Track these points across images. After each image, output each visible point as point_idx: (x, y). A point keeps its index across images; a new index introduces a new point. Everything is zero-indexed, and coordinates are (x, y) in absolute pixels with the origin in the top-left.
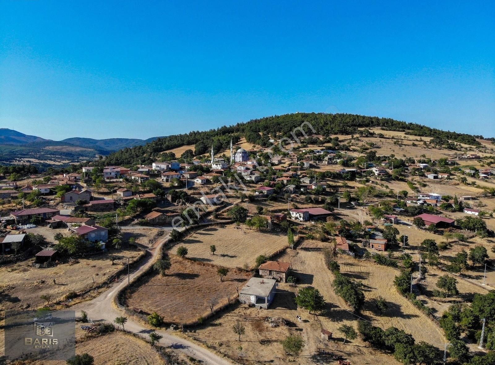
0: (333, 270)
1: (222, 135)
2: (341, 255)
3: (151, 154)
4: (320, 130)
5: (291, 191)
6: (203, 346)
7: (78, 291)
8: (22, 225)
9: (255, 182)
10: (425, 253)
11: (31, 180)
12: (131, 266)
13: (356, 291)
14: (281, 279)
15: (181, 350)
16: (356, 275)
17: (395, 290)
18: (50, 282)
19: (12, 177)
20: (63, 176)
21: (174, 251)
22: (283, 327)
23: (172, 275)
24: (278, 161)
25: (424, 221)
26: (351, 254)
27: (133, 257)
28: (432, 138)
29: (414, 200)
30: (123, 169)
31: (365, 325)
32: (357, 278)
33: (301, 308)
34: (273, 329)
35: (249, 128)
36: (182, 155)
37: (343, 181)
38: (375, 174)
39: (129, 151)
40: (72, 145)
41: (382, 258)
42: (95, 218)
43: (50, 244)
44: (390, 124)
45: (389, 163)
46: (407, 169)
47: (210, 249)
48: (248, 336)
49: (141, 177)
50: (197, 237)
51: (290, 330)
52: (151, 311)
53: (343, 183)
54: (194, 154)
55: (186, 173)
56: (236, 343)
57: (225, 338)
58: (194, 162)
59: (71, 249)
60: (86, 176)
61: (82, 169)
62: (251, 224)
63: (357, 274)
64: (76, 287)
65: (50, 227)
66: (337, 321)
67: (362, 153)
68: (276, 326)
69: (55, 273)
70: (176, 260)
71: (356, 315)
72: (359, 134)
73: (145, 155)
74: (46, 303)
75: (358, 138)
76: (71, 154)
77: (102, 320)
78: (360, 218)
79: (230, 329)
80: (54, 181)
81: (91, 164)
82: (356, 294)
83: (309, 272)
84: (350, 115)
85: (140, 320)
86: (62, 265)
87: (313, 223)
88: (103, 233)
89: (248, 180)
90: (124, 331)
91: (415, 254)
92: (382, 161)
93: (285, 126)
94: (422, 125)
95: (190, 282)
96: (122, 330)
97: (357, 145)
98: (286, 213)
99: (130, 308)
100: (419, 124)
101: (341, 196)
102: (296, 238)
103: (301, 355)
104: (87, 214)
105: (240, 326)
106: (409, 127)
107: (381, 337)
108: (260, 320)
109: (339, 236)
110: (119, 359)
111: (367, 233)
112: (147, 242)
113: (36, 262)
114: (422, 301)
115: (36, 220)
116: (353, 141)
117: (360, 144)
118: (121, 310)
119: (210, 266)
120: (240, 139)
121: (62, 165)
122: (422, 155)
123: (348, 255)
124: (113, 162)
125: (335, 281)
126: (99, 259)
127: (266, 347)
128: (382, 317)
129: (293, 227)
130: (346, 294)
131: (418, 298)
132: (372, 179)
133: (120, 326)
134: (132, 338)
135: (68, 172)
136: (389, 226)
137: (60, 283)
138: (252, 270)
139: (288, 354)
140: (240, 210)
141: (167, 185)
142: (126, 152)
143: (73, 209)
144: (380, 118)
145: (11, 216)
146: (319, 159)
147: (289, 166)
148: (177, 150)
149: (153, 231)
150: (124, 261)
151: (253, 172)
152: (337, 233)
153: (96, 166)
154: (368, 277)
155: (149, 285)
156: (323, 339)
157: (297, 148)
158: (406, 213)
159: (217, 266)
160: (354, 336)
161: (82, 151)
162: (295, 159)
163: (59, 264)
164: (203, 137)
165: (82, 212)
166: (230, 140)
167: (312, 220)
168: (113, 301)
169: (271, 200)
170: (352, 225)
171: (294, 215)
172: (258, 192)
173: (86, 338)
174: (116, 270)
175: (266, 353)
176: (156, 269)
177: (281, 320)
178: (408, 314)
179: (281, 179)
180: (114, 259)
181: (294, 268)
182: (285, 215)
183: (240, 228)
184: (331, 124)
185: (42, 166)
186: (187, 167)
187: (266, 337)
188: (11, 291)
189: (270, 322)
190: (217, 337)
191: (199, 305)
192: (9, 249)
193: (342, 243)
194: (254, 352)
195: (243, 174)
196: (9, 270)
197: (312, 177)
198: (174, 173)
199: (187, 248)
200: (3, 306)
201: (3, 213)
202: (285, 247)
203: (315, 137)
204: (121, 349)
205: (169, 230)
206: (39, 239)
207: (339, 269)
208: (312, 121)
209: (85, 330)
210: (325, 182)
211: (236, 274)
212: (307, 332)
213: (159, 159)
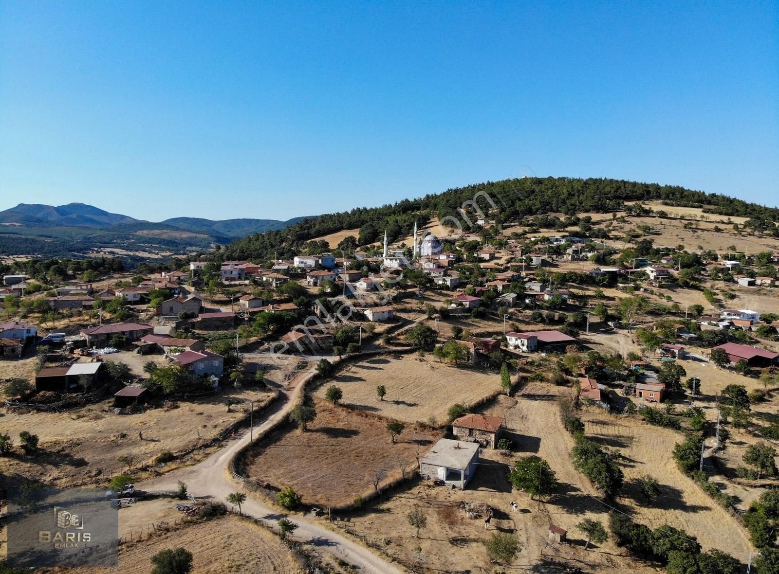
0: (573, 431)
1: (401, 214)
2: (587, 407)
3: (293, 243)
4: (560, 205)
5: (510, 303)
6: (361, 543)
7: (174, 451)
8: (97, 348)
9: (451, 289)
10: (727, 406)
11: (113, 282)
12: (256, 414)
13: (609, 466)
14: (488, 442)
15: (326, 547)
16: (610, 440)
17: (675, 465)
18: (134, 436)
19: (85, 276)
20: (161, 276)
21: (321, 393)
23: (317, 431)
24: (490, 254)
25: (729, 354)
26: (604, 405)
27: (259, 401)
28: (748, 219)
29: (714, 320)
30: (251, 265)
31: (620, 521)
32: (612, 445)
33: (518, 490)
34: (471, 521)
35: (445, 202)
36: (339, 245)
37: (596, 287)
38: (649, 277)
39: (260, 238)
40: (177, 229)
41: (656, 414)
42: (206, 340)
43: (136, 378)
44: (678, 196)
45: (673, 259)
46: (704, 270)
47: (376, 392)
48: (431, 531)
49: (276, 278)
50: (357, 373)
51: (499, 524)
52: (283, 485)
53: (596, 292)
54: (357, 243)
55: (343, 272)
56: (413, 541)
57: (395, 532)
58: (357, 256)
59: (168, 386)
60: (195, 275)
61: (190, 265)
62: (443, 354)
63: (612, 438)
64: (173, 445)
65: (139, 352)
66: (576, 513)
67: (629, 242)
68: (476, 518)
69: (142, 423)
70: (324, 406)
71: (607, 504)
72: (625, 211)
73: (284, 244)
74: (126, 469)
75: (623, 217)
76: (174, 242)
77: (208, 497)
78: (622, 348)
79: (403, 519)
80: (147, 282)
81: (202, 258)
82: (609, 469)
83: (533, 433)
84: (611, 180)
85: (265, 499)
86: (153, 411)
87: (543, 355)
88: (216, 363)
89: (439, 285)
90: (241, 515)
91: (710, 408)
92: (663, 256)
93: (504, 199)
94: (732, 197)
95: (345, 442)
96: (237, 513)
97: (622, 230)
98: (500, 338)
99: (251, 479)
100: (728, 196)
101: (592, 312)
102: (514, 379)
103: (515, 564)
104: (193, 334)
105: (420, 515)
106: (710, 201)
107: (646, 539)
108: (452, 506)
109: (586, 377)
110: (231, 558)
111: (632, 373)
112: (281, 377)
113: (115, 406)
114: (718, 484)
115: (119, 341)
116: (615, 223)
117: (627, 227)
118: (238, 483)
119: (376, 418)
120: (429, 219)
121: (160, 259)
122: (730, 247)
123: (600, 407)
124: (236, 255)
125: (576, 449)
126: (208, 403)
127: (459, 549)
128: (651, 509)
129: (511, 361)
130: (593, 470)
131: (711, 479)
132: (644, 285)
133: (235, 507)
134: (252, 526)
135: (168, 270)
136: (670, 362)
137: (149, 439)
138: (442, 427)
139: (494, 563)
140: (426, 332)
141: (315, 290)
142: (256, 240)
143: (174, 325)
144: (662, 184)
145: (81, 335)
146: (558, 251)
147: (507, 263)
148: (332, 237)
149: (291, 361)
150: (245, 406)
151: (449, 271)
152: (583, 372)
153: (210, 260)
154: (631, 444)
155: (282, 444)
156: (551, 541)
157: (522, 234)
158: (700, 341)
159: (387, 419)
160: (602, 537)
161: (191, 238)
162: (518, 251)
163: (149, 408)
164: (372, 217)
165: (187, 330)
166: (414, 222)
167: (542, 351)
168: (226, 467)
169: (476, 317)
170: (608, 360)
171: (512, 341)
172: (455, 303)
173: (182, 523)
174: (233, 419)
175: (458, 558)
176: (294, 420)
177: (485, 508)
178: (694, 504)
179: (493, 283)
180: (230, 403)
181: (509, 426)
182: (498, 342)
183: (425, 361)
184: (579, 195)
185: (131, 259)
186: (346, 263)
187: (459, 533)
188: (75, 449)
189: (467, 509)
190: (383, 530)
191: (356, 479)
192: (75, 385)
193: (589, 388)
194: (439, 556)
195: (433, 274)
196: (74, 416)
197: (544, 280)
198: (326, 272)
199: (341, 388)
200: (60, 472)
201: (69, 331)
202: (496, 393)
203: (552, 215)
204: (234, 543)
205: (315, 360)
206: (121, 370)
207: (583, 430)
208: (547, 189)
209: (182, 512)
210: (566, 289)
211: (416, 433)
212: (526, 529)
213: (304, 251)
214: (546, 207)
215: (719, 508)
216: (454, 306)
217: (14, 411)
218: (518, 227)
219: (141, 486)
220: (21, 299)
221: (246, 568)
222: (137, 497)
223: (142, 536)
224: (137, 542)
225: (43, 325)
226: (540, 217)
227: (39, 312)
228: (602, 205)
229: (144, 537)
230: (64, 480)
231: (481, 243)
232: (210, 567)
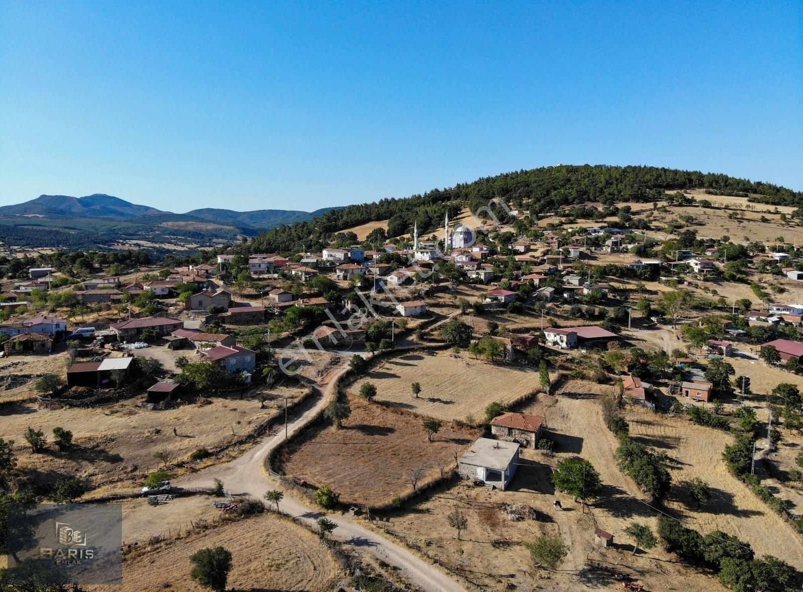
0: (617, 431)
1: (431, 204)
2: (631, 406)
3: (320, 236)
4: (598, 194)
5: (547, 298)
6: (401, 544)
7: (209, 448)
8: (127, 343)
9: (485, 283)
10: (778, 406)
11: (140, 275)
12: (290, 410)
13: (656, 468)
14: (528, 442)
15: (366, 547)
17: (724, 468)
18: (169, 431)
19: (112, 269)
20: (189, 269)
21: (355, 390)
22: (530, 521)
23: (352, 428)
24: (525, 246)
25: (779, 351)
26: (649, 405)
27: (292, 397)
28: (796, 209)
29: (763, 315)
30: (279, 258)
32: (659, 446)
33: (561, 492)
34: (513, 523)
35: (476, 192)
36: (368, 237)
37: (638, 281)
38: (693, 270)
39: (287, 230)
40: (202, 220)
41: (704, 414)
42: (236, 334)
43: (168, 373)
44: (722, 184)
45: (718, 251)
46: (751, 262)
47: (411, 389)
48: (472, 533)
49: (305, 272)
50: (391, 369)
51: (542, 528)
52: (320, 483)
53: (637, 285)
54: (386, 235)
55: (373, 266)
56: (454, 542)
57: (435, 533)
58: (387, 249)
59: (200, 381)
60: (223, 269)
61: (216, 257)
62: (478, 351)
63: (658, 439)
64: (207, 441)
65: (169, 347)
66: (623, 516)
67: (671, 233)
68: (518, 520)
69: (176, 418)
70: (358, 403)
71: (655, 507)
72: (666, 200)
73: (312, 236)
74: (162, 465)
75: (664, 207)
76: (200, 234)
77: (245, 494)
78: (666, 344)
79: (443, 519)
80: (174, 276)
81: (229, 251)
82: (657, 472)
83: (575, 433)
84: (651, 168)
85: (302, 497)
86: (186, 406)
87: (584, 351)
88: (248, 358)
89: (473, 279)
90: (279, 513)
91: (761, 408)
92: (707, 248)
93: (538, 188)
94: (778, 186)
95: (381, 440)
96: (275, 511)
97: (664, 221)
98: (537, 333)
99: (287, 477)
100: (774, 184)
101: (634, 307)
102: (553, 377)
103: (560, 569)
104: (224, 328)
105: (460, 516)
106: (756, 190)
107: (696, 545)
108: (493, 508)
109: (629, 375)
110: (271, 557)
111: (677, 371)
112: (314, 373)
113: (148, 401)
114: (770, 488)
115: (149, 336)
116: (656, 213)
117: (669, 217)
118: (274, 480)
119: (412, 416)
120: (461, 210)
121: (186, 251)
122: (778, 238)
123: (644, 406)
124: (263, 247)
125: (620, 450)
126: (241, 399)
127: (502, 552)
128: (701, 514)
129: (550, 358)
130: (639, 473)
131: (763, 482)
132: (688, 278)
133: (272, 505)
134: (290, 525)
135: (195, 263)
136: (717, 360)
137: (183, 435)
138: (480, 426)
139: (539, 567)
140: (460, 328)
141: (345, 284)
142: (283, 232)
143: (204, 320)
144: (705, 172)
145: (111, 329)
146: (597, 243)
147: (544, 256)
148: (361, 229)
149: (324, 357)
150: (279, 402)
151: (482, 265)
152: (626, 370)
153: (237, 253)
154: (678, 445)
155: (317, 441)
156: (598, 545)
157: (559, 225)
158: (748, 337)
159: (423, 417)
160: (651, 542)
161: (216, 230)
162: (555, 243)
163: (183, 404)
164: (401, 208)
165: (217, 325)
166: (445, 213)
167: (583, 348)
168: (262, 464)
169: (511, 312)
170: (652, 357)
172: (490, 298)
173: (220, 521)
174: (267, 416)
175: (501, 561)
176: (329, 417)
177: (527, 510)
178: (746, 509)
179: (529, 277)
180: (264, 398)
181: (550, 426)
182: (536, 338)
183: (460, 357)
184: (617, 184)
185: (157, 252)
186: (376, 257)
187: (501, 535)
188: (109, 445)
189: (509, 511)
190: (422, 531)
191: (394, 478)
192: (107, 381)
193: (633, 386)
194: (482, 558)
195: (466, 268)
196: (107, 412)
197: (583, 274)
198: (355, 266)
199: (375, 385)
200: (96, 468)
201: (99, 325)
202: (535, 391)
203: (589, 205)
204: (273, 541)
205: (348, 356)
206: (153, 365)
207: (628, 430)
208: (584, 178)
209: (219, 509)
210: (606, 282)
211: (454, 431)
212: (571, 532)
213: (332, 243)
214: (583, 196)
215: (772, 513)
216: (488, 300)
217: (47, 407)
218: (554, 218)
219: (178, 482)
220: (49, 293)
221: (286, 567)
222: (174, 493)
223: (181, 533)
224: (176, 539)
225: (72, 319)
226: (577, 206)
227: (67, 306)
228: (642, 194)
229: (183, 534)
230: (100, 476)
231: (515, 235)
232: (249, 566)
